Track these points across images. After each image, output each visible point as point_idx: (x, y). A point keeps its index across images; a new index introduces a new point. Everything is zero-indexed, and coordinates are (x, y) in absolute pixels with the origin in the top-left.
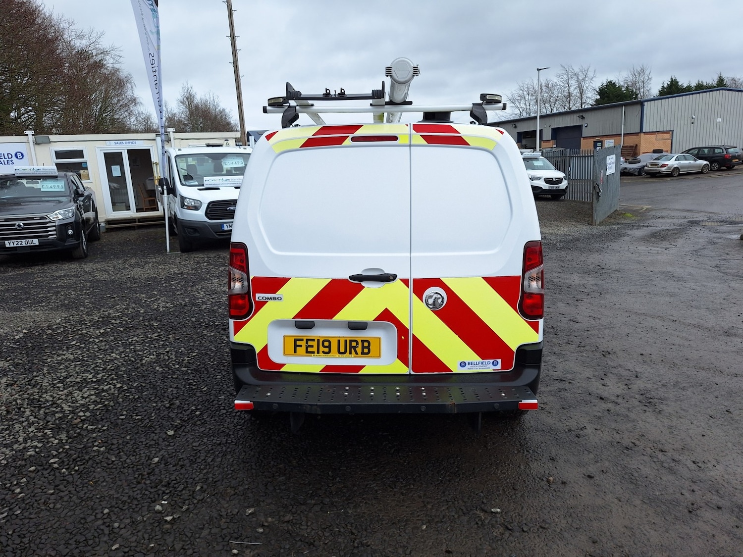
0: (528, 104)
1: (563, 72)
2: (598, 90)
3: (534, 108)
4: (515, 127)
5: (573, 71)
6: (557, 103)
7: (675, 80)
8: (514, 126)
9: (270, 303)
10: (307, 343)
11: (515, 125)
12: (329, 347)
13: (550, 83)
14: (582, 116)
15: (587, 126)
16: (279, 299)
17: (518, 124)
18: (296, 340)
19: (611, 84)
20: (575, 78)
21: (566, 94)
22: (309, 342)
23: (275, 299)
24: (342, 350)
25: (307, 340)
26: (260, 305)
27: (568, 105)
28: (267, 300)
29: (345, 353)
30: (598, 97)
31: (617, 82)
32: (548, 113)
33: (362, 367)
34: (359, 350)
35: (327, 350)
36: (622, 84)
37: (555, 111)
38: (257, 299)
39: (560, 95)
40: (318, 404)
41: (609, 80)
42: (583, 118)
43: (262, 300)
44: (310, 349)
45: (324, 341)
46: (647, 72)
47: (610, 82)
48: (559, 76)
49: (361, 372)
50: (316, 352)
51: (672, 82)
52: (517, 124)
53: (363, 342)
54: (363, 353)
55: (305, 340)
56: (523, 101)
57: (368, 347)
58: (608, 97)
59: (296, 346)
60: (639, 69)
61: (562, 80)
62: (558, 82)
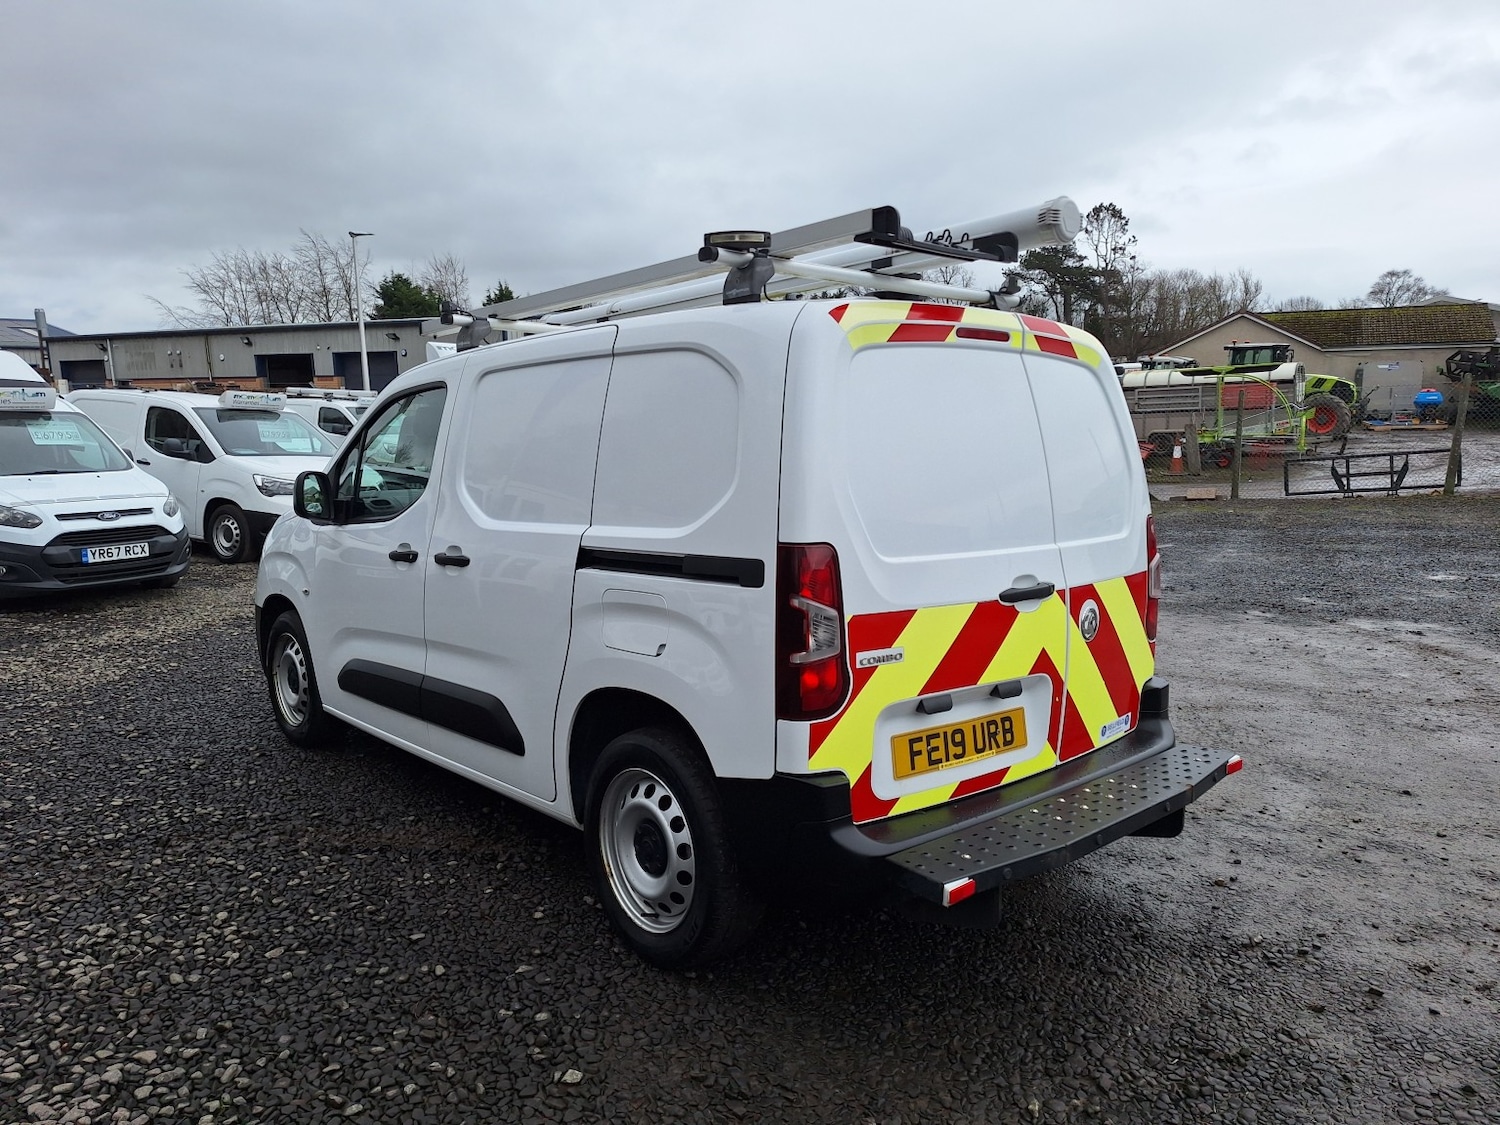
0: (240, 299)
1: (308, 244)
2: (378, 289)
3: (254, 309)
4: (249, 344)
5: (326, 246)
6: (303, 304)
7: (507, 288)
8: (246, 341)
9: (882, 668)
10: (928, 744)
11: (248, 339)
12: (962, 744)
13: (284, 262)
14: (394, 335)
15: (406, 355)
16: (898, 657)
17: (254, 338)
18: (912, 742)
19: (400, 282)
20: (331, 260)
21: (318, 288)
22: (932, 741)
23: (890, 658)
24: (980, 746)
25: (930, 738)
26: (865, 675)
27: (325, 311)
28: (876, 664)
29: (982, 750)
30: (381, 302)
31: (411, 279)
32: (288, 322)
33: (1004, 772)
34: (1000, 738)
35: (959, 750)
36: (420, 283)
37: (300, 321)
38: (858, 666)
39: (306, 289)
40: (1068, 843)
41: (396, 273)
42: (396, 338)
43: (868, 666)
44: (935, 756)
45: (955, 732)
46: (459, 268)
47: (399, 277)
48: (298, 250)
49: (1006, 780)
50: (944, 759)
51: (501, 290)
52: (252, 337)
53: (1004, 720)
54: (1006, 743)
55: (924, 739)
56: (228, 292)
57: (1010, 731)
58: (400, 304)
59: (914, 754)
60: (445, 261)
61: (307, 259)
62: (299, 263)
